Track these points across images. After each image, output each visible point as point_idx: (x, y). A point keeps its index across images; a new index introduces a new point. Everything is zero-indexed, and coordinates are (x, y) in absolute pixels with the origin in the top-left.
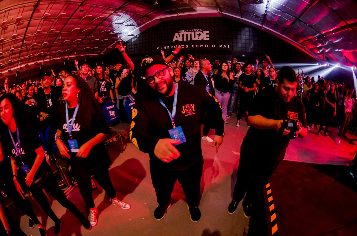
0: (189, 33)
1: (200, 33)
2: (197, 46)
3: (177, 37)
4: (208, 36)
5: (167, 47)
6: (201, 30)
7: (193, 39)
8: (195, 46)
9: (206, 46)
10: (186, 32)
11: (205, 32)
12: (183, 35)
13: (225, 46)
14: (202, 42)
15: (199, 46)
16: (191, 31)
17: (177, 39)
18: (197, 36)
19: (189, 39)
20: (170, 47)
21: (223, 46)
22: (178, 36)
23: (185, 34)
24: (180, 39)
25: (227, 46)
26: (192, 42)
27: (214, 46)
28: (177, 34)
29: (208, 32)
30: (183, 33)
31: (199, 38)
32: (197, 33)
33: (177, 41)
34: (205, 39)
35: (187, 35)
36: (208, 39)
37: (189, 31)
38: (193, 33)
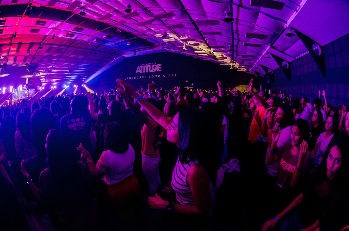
0: (147, 66)
1: (155, 66)
2: (153, 76)
3: (138, 70)
4: (161, 68)
5: (131, 78)
6: (156, 63)
7: (150, 71)
8: (151, 77)
9: (159, 76)
10: (146, 65)
11: (159, 65)
12: (143, 68)
13: (173, 76)
14: (157, 73)
15: (154, 76)
16: (149, 65)
17: (138, 71)
18: (153, 68)
19: (147, 72)
20: (134, 78)
21: (171, 75)
22: (140, 69)
23: (144, 67)
24: (141, 72)
25: (174, 75)
26: (149, 73)
27: (164, 76)
28: (138, 68)
29: (161, 65)
30: (142, 67)
31: (154, 70)
32: (153, 66)
33: (138, 73)
34: (159, 71)
35: (146, 68)
36: (161, 70)
37: (147, 65)
38: (150, 66)
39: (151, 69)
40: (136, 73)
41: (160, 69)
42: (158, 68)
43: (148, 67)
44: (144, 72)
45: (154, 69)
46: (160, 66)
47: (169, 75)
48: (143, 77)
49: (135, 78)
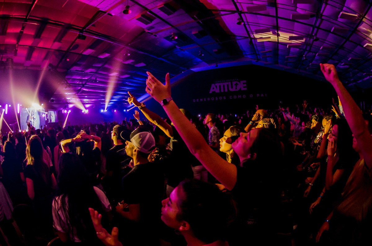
39: (232, 87)
40: (211, 92)
41: (244, 87)
42: (242, 86)
43: (228, 85)
44: (222, 91)
45: (236, 86)
46: (244, 83)
47: (258, 95)
48: (221, 98)
49: (209, 99)
